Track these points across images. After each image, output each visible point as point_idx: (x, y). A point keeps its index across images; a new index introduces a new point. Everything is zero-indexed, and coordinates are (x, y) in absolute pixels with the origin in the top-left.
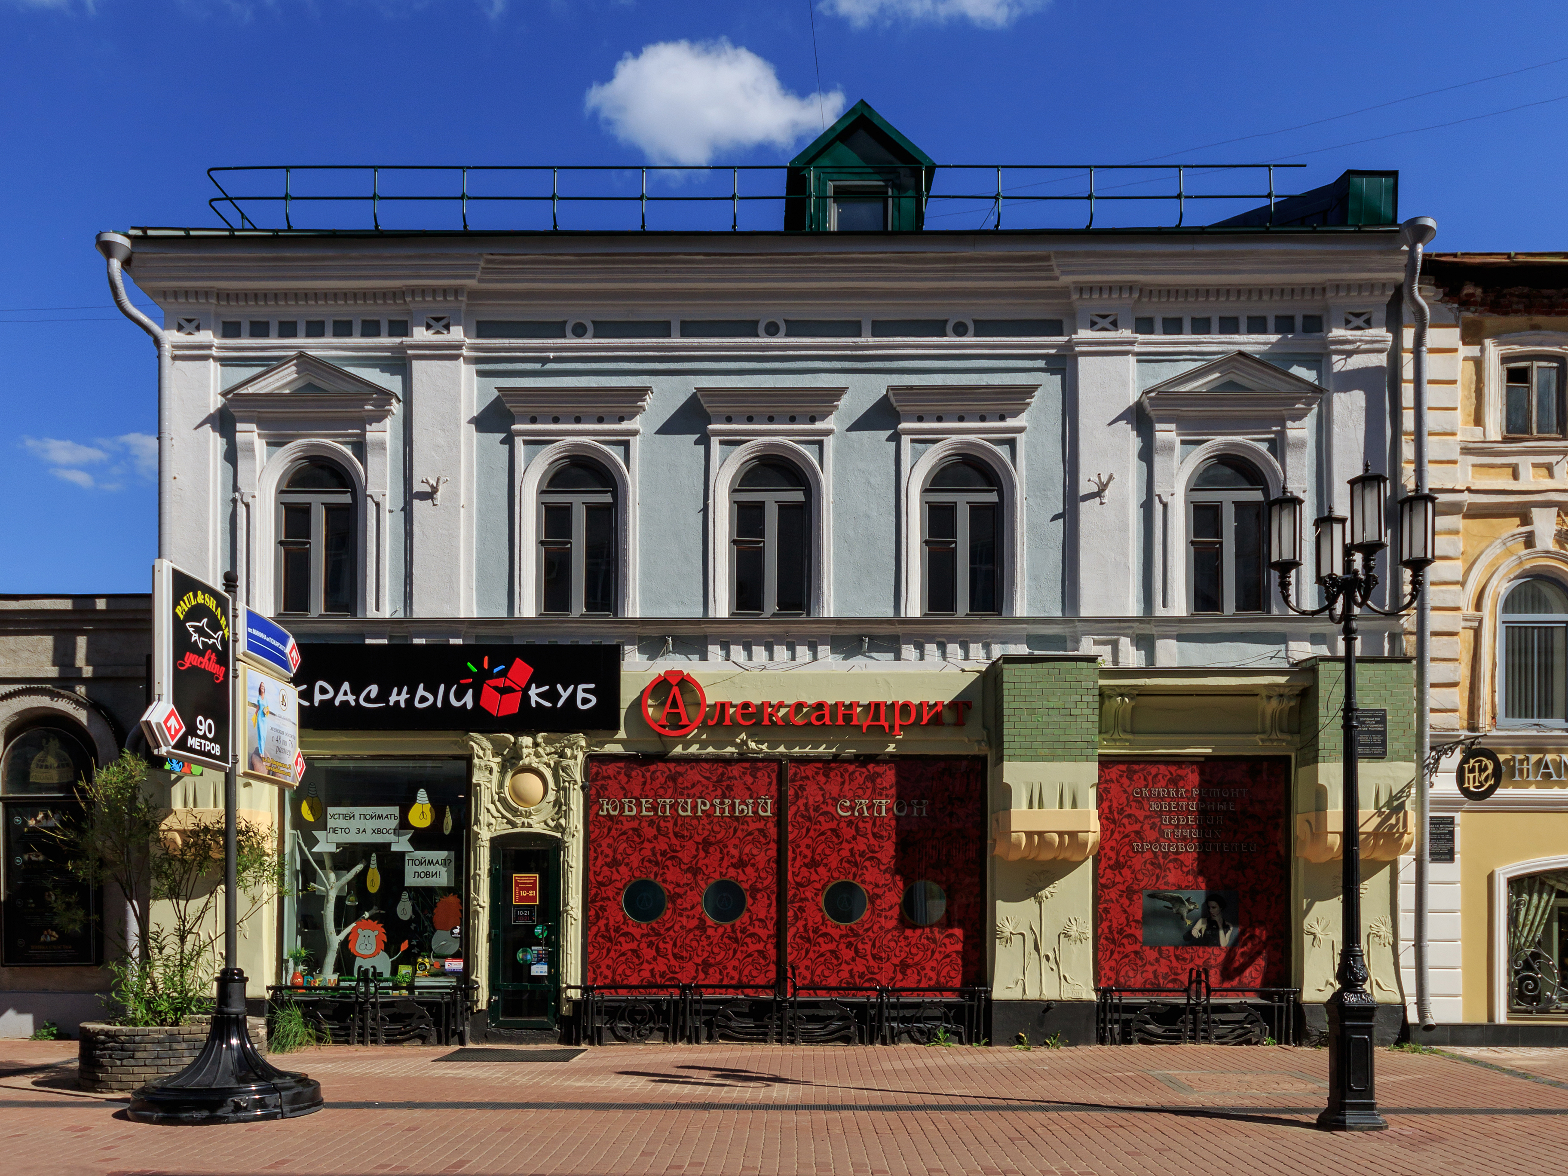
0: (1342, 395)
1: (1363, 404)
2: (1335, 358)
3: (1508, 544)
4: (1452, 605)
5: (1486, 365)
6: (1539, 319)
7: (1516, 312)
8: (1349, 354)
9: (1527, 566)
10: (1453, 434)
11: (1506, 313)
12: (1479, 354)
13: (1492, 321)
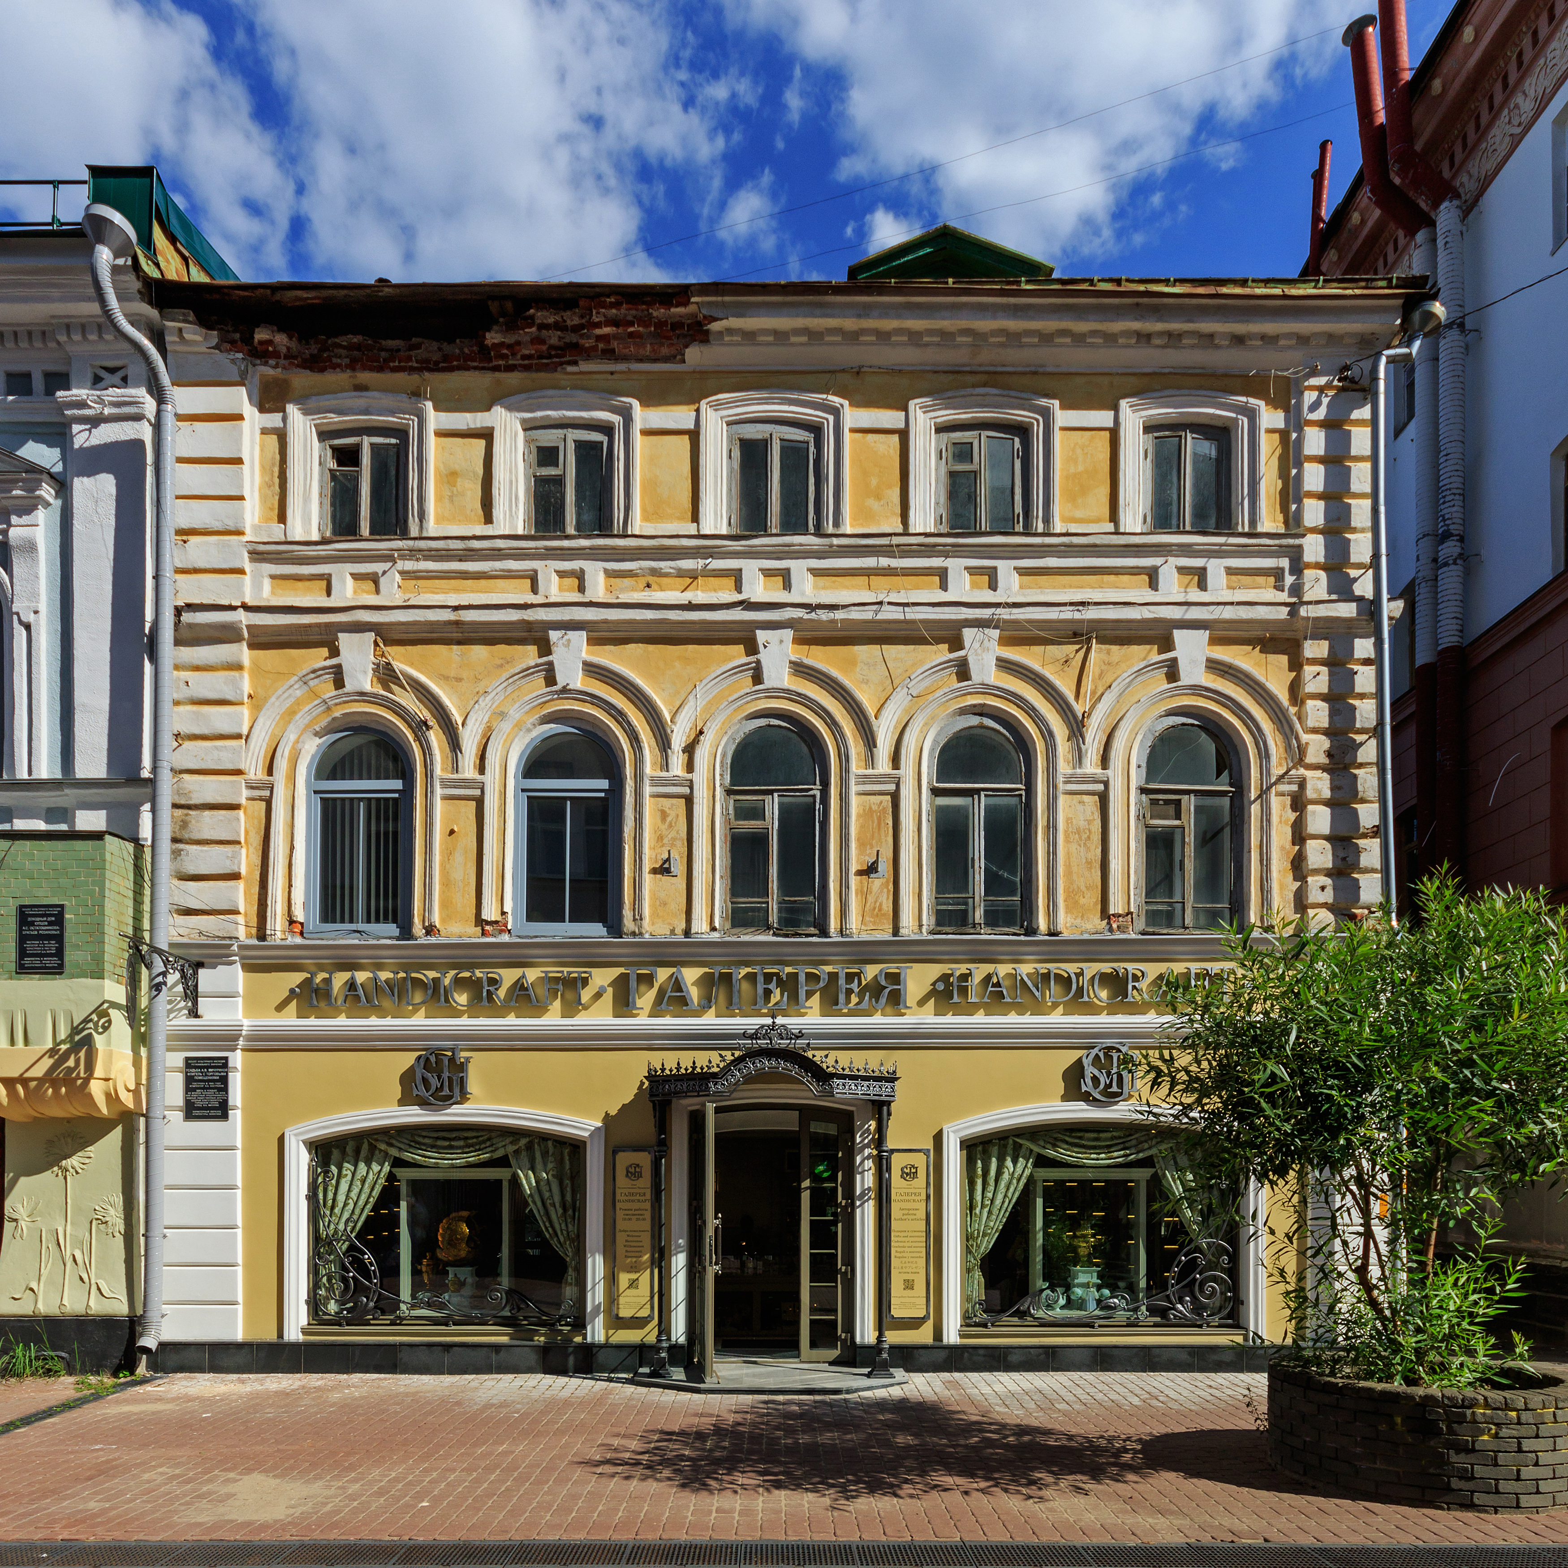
0: (85, 479)
1: (114, 491)
2: (76, 428)
3: (312, 683)
4: (230, 766)
5: (290, 439)
6: (365, 377)
7: (335, 367)
8: (95, 421)
9: (337, 713)
10: (240, 533)
11: (322, 370)
12: (282, 425)
13: (301, 379)
